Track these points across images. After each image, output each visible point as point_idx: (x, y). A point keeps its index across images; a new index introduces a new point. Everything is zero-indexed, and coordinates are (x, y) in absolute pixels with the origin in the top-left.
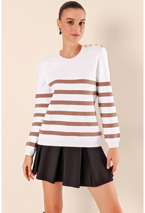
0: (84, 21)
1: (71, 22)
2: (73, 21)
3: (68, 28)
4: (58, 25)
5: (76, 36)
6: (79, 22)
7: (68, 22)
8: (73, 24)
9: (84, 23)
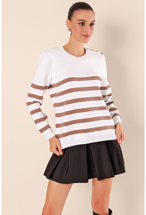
0: (94, 22)
1: (83, 24)
2: (85, 22)
3: (79, 29)
4: (68, 25)
5: (87, 37)
6: (90, 23)
7: (80, 24)
8: (84, 25)
9: (94, 24)
